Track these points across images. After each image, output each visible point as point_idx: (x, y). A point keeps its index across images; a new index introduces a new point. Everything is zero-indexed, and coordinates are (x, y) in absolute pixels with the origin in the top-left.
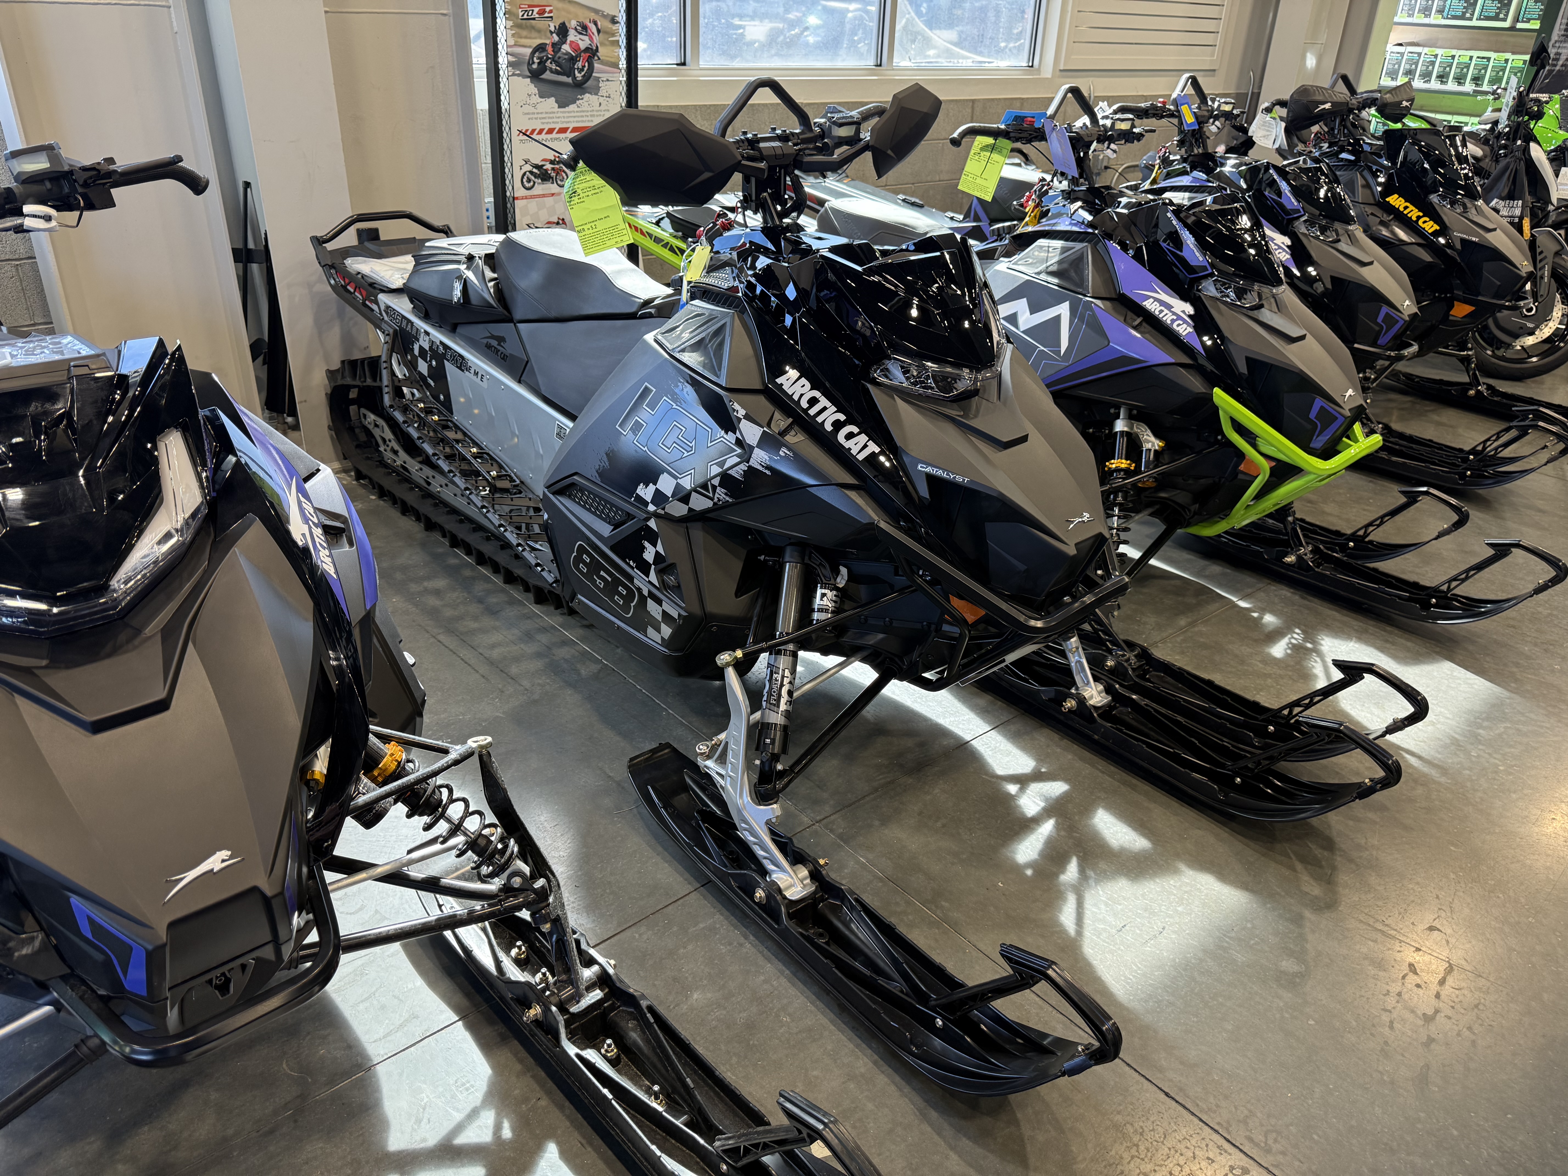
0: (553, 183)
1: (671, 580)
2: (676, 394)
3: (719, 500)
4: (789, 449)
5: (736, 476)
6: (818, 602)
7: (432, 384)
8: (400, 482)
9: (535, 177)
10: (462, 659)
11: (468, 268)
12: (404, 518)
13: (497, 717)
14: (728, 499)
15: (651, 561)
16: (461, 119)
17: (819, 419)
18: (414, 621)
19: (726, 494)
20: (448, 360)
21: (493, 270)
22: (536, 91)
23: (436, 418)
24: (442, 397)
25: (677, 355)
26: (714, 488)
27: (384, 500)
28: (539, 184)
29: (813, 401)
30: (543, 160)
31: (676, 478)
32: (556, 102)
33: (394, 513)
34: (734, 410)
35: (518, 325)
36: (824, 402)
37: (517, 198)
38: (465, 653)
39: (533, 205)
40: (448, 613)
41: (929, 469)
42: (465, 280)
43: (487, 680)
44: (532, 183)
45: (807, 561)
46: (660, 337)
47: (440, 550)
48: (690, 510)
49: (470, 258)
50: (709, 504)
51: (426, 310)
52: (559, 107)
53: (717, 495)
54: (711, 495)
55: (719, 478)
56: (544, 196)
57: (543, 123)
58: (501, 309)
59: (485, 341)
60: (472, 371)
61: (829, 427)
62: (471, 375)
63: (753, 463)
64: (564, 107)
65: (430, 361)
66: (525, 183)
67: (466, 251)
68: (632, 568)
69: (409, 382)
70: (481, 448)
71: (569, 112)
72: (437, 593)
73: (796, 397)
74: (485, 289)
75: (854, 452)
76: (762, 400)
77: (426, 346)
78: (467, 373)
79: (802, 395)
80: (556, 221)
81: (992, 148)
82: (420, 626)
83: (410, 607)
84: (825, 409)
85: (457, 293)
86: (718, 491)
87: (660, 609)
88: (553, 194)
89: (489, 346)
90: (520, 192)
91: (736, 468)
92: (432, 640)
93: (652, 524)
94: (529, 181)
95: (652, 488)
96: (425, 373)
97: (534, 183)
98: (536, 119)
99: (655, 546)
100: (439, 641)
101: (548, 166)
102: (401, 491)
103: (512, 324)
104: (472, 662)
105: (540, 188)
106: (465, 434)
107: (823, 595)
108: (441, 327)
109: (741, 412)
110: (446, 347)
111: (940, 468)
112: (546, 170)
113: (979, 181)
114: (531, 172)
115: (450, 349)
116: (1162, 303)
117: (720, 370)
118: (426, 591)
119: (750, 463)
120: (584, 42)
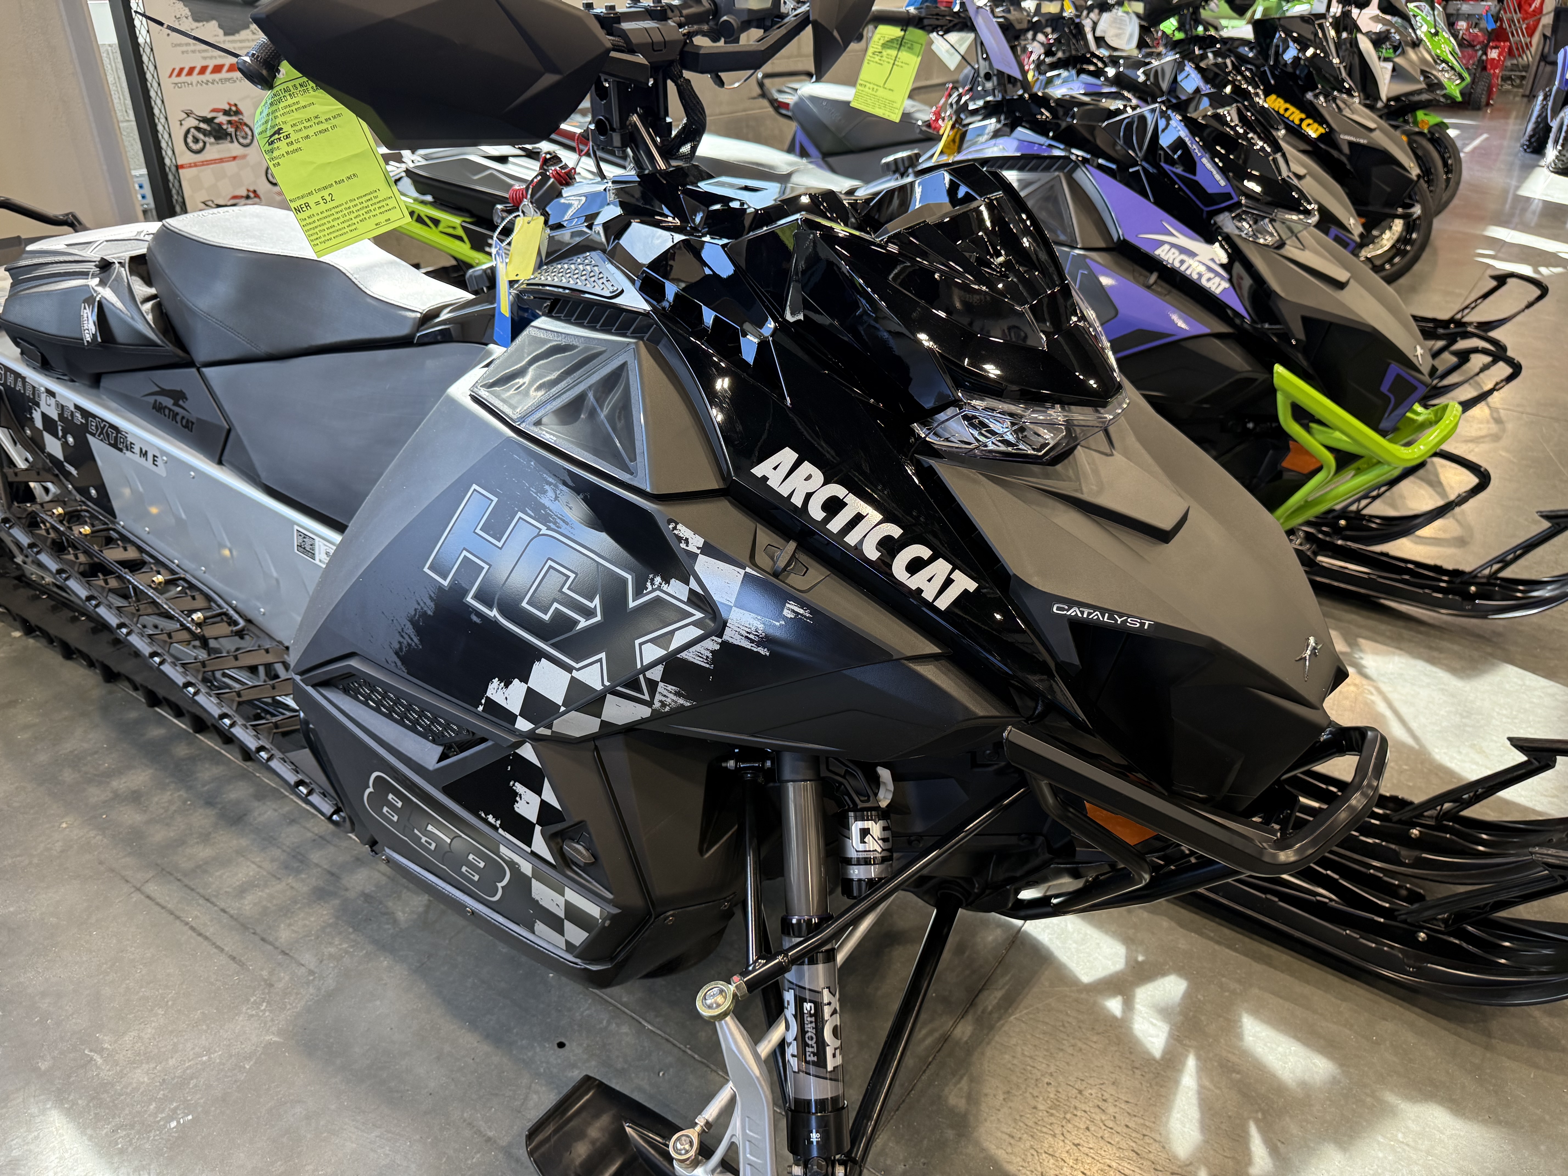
0: (232, 142)
1: (578, 851)
2: (544, 507)
3: (663, 704)
4: (802, 604)
5: (698, 661)
6: (855, 846)
7: (74, 472)
8: (54, 609)
9: (205, 135)
10: (193, 929)
11: (102, 283)
12: (69, 664)
13: (270, 1043)
14: (681, 701)
15: (533, 818)
16: (75, 55)
17: (852, 539)
18: (101, 863)
19: (677, 694)
20: (93, 435)
21: (149, 282)
22: (186, 11)
23: (86, 530)
24: (93, 492)
25: (534, 431)
26: (652, 685)
27: (34, 637)
28: (211, 144)
29: (833, 506)
30: (214, 110)
31: (569, 669)
32: (220, 26)
33: (53, 658)
34: (679, 539)
35: (204, 370)
36: (855, 505)
37: (182, 167)
38: (196, 914)
39: (207, 174)
40: (159, 835)
41: (1074, 612)
42: (100, 304)
43: (242, 964)
44: (201, 144)
45: (824, 773)
46: (484, 393)
47: (133, 715)
48: (603, 723)
49: (105, 266)
50: (644, 712)
51: (42, 355)
52: (226, 34)
53: (658, 697)
54: (647, 697)
55: (660, 669)
56: (221, 161)
57: (205, 58)
58: (170, 347)
59: (152, 399)
60: (137, 450)
61: (872, 553)
62: (136, 458)
63: (730, 635)
64: (233, 34)
65: (64, 436)
66: (191, 144)
67: (95, 254)
68: (495, 828)
69: (34, 473)
70: (173, 572)
71: (241, 41)
72: (136, 798)
73: (797, 500)
74: (137, 317)
75: (929, 595)
76: (724, 509)
77: (54, 415)
78: (128, 454)
79: (809, 496)
80: (244, 193)
81: (900, 44)
82: (112, 870)
83: (92, 834)
84: (858, 518)
85: (89, 327)
86: (659, 689)
87: (561, 900)
88: (235, 158)
89: (159, 408)
90: (185, 157)
91: (698, 648)
92: (136, 897)
93: (527, 752)
94: (196, 140)
95: (518, 689)
96: (60, 455)
97: (205, 143)
98: (194, 52)
99: (538, 790)
100: (148, 897)
101: (222, 119)
102: (56, 625)
103: (194, 370)
104: (210, 931)
105: (215, 150)
106: (140, 549)
107: (865, 832)
108: (73, 381)
109: (696, 542)
110: (86, 414)
111: (1095, 608)
112: (220, 125)
113: (881, 93)
114: (198, 129)
115: (94, 416)
116: (1183, 250)
117: (633, 459)
118: (117, 798)
119: (726, 637)
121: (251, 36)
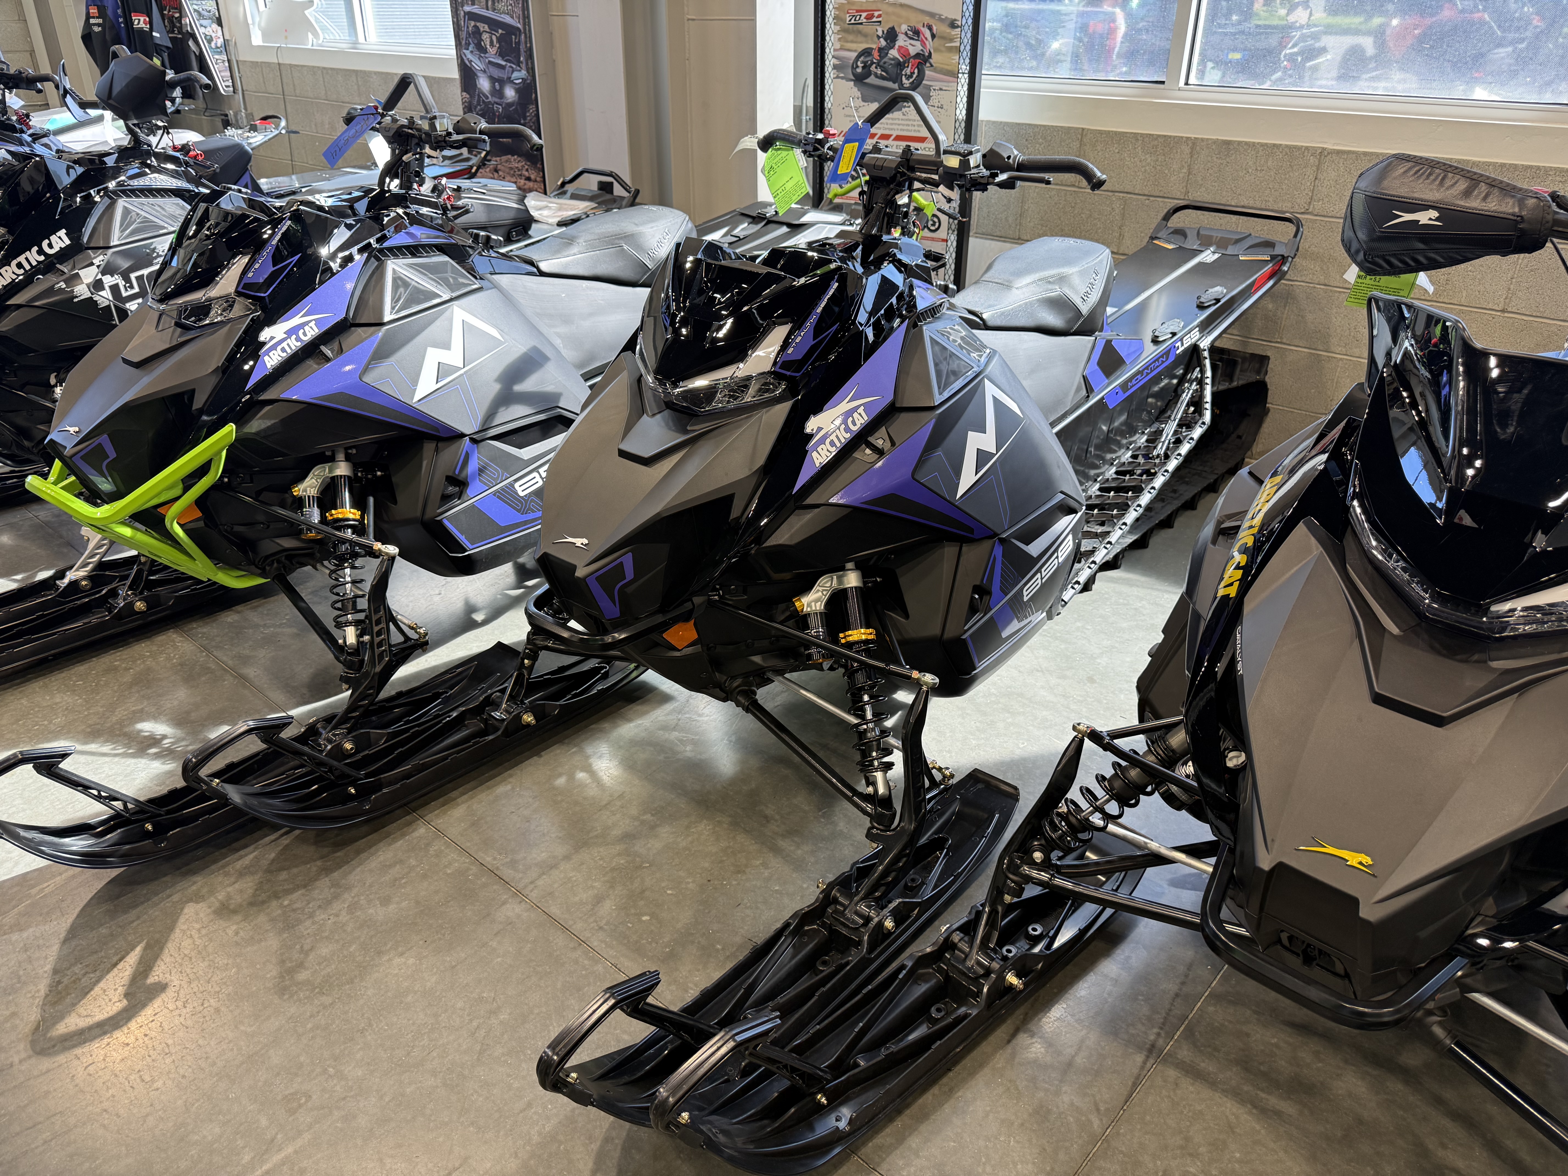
22: (859, 94)
120: (915, 48)
121: (901, 117)
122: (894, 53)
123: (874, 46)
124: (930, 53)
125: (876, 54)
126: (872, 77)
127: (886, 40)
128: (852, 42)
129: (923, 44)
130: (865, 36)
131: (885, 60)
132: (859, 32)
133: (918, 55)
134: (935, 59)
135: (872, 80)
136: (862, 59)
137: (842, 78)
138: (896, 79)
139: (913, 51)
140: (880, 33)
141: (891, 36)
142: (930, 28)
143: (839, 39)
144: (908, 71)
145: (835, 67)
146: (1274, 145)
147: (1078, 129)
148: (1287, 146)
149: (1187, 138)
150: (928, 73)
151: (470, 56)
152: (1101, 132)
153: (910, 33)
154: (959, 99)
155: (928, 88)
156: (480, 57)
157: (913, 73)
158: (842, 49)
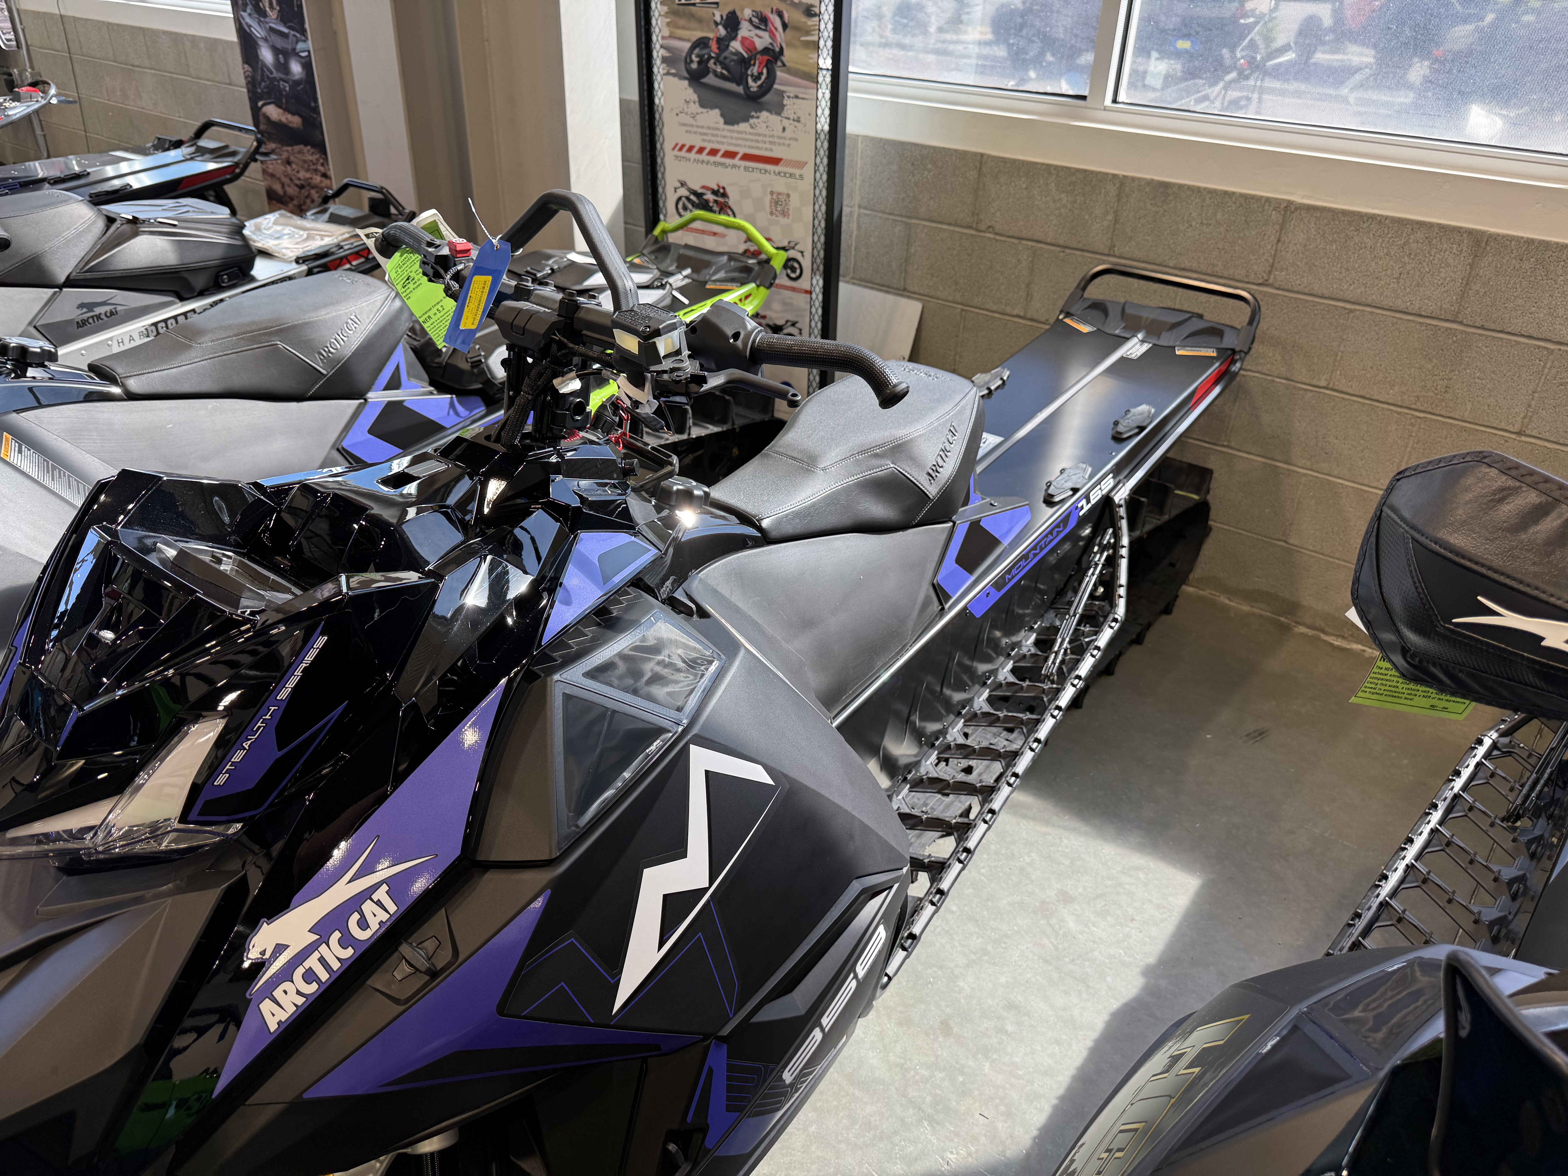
22: (695, 97)
30: (703, 187)
32: (722, 115)
52: (726, 123)
64: (733, 124)
71: (738, 132)
94: (685, 208)
98: (695, 133)
101: (710, 197)
114: (688, 198)
120: (762, 40)
121: (749, 130)
122: (736, 45)
123: (711, 35)
124: (782, 49)
125: (714, 46)
126: (711, 75)
127: (725, 27)
128: (684, 28)
129: (773, 36)
130: (700, 21)
131: (725, 54)
132: (692, 16)
133: (766, 51)
134: (789, 56)
135: (710, 79)
136: (697, 51)
137: (674, 75)
138: (741, 80)
139: (760, 44)
140: (718, 18)
141: (732, 22)
142: (780, 15)
143: (668, 24)
144: (755, 70)
145: (664, 60)
146: (1226, 193)
147: (976, 154)
148: (1242, 195)
149: (1115, 176)
150: (780, 74)
151: (248, 20)
152: (1004, 160)
153: (754, 19)
154: (820, 111)
155: (781, 94)
156: (259, 22)
157: (761, 74)
158: (672, 36)
